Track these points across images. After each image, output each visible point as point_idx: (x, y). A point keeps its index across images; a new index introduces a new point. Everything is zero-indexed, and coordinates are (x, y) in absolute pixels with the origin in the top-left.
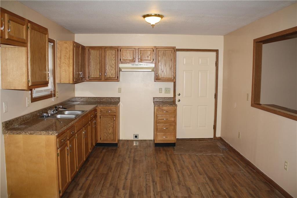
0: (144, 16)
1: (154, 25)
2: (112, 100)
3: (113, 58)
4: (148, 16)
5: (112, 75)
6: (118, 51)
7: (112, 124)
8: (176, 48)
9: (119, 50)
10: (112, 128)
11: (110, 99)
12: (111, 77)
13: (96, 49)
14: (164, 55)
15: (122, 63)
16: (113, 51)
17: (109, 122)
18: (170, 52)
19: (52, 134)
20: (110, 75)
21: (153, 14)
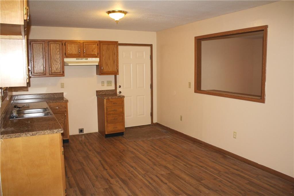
0: (109, 12)
1: (118, 21)
2: (56, 96)
3: (58, 52)
4: (114, 12)
5: (57, 69)
6: (62, 45)
7: (63, 120)
8: (119, 43)
9: (64, 44)
10: (63, 124)
11: (53, 95)
12: (56, 72)
13: (37, 42)
14: (108, 49)
15: (67, 57)
16: (57, 45)
17: (60, 119)
18: (113, 47)
19: (57, 132)
20: (55, 69)
21: (117, 11)
